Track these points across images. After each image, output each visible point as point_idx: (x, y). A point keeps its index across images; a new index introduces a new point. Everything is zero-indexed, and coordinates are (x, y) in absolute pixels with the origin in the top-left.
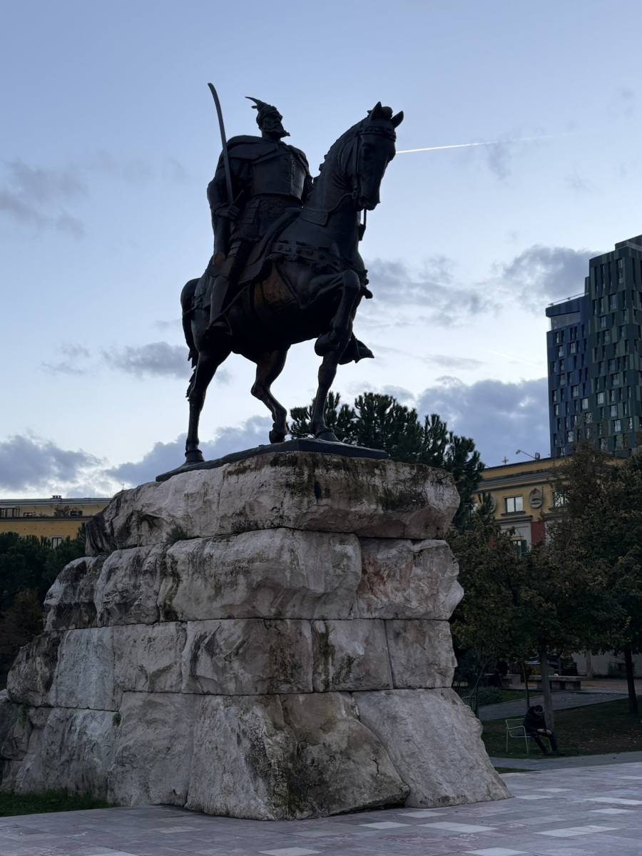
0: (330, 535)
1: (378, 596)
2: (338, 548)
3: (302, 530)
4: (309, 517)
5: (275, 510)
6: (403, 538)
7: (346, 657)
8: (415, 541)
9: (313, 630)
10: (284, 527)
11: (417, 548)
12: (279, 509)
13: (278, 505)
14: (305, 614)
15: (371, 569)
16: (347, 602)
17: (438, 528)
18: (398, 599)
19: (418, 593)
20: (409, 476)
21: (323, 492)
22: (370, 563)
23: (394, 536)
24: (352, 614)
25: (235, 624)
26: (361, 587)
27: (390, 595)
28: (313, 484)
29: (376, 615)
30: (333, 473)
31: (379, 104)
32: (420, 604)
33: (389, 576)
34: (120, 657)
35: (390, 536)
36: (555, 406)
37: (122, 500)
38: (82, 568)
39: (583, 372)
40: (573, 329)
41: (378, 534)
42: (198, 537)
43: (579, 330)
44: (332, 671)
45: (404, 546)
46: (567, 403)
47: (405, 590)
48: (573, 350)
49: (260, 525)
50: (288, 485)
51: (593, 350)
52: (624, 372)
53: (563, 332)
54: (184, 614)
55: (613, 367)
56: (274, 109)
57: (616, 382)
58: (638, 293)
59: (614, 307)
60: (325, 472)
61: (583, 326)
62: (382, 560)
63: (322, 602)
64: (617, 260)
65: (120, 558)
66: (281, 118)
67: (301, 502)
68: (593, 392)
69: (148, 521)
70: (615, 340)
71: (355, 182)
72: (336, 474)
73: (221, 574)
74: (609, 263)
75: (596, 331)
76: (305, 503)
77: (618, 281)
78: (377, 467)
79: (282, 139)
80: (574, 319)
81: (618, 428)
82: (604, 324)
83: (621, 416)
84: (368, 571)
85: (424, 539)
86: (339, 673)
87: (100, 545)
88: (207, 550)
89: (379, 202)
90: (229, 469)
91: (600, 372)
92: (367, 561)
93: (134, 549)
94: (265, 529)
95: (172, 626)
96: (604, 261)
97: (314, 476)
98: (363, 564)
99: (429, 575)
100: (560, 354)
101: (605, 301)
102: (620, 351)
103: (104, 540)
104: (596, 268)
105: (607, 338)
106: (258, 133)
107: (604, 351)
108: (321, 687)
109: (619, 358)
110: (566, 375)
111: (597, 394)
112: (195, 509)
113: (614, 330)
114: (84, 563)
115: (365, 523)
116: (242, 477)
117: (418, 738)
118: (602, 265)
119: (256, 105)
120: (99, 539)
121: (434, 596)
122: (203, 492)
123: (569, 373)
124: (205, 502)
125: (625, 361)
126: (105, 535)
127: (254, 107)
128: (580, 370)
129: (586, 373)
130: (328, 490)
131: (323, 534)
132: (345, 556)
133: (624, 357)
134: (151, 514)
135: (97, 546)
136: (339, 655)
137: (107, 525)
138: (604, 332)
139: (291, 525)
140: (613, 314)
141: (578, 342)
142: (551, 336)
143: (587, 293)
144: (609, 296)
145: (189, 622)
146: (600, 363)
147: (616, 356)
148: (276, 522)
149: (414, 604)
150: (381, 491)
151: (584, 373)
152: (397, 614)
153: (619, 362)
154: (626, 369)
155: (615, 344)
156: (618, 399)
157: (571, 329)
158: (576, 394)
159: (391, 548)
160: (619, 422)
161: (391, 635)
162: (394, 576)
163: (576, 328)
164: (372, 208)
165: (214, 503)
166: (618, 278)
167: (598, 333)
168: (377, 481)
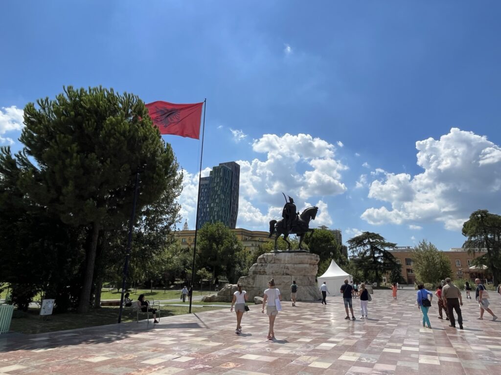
40: (206, 185)
46: (202, 204)
51: (211, 191)
53: (203, 185)
57: (217, 201)
58: (224, 178)
59: (218, 181)
61: (209, 184)
64: (220, 168)
70: (217, 190)
75: (213, 186)
80: (207, 182)
81: (216, 214)
82: (215, 185)
91: (212, 198)
96: (217, 168)
100: (202, 191)
102: (219, 193)
104: (214, 169)
107: (214, 192)
110: (203, 197)
111: (211, 203)
113: (218, 187)
125: (219, 196)
128: (207, 196)
129: (209, 197)
138: (215, 187)
141: (207, 188)
144: (217, 177)
146: (213, 195)
147: (217, 194)
154: (220, 198)
156: (217, 205)
158: (205, 203)
166: (220, 173)
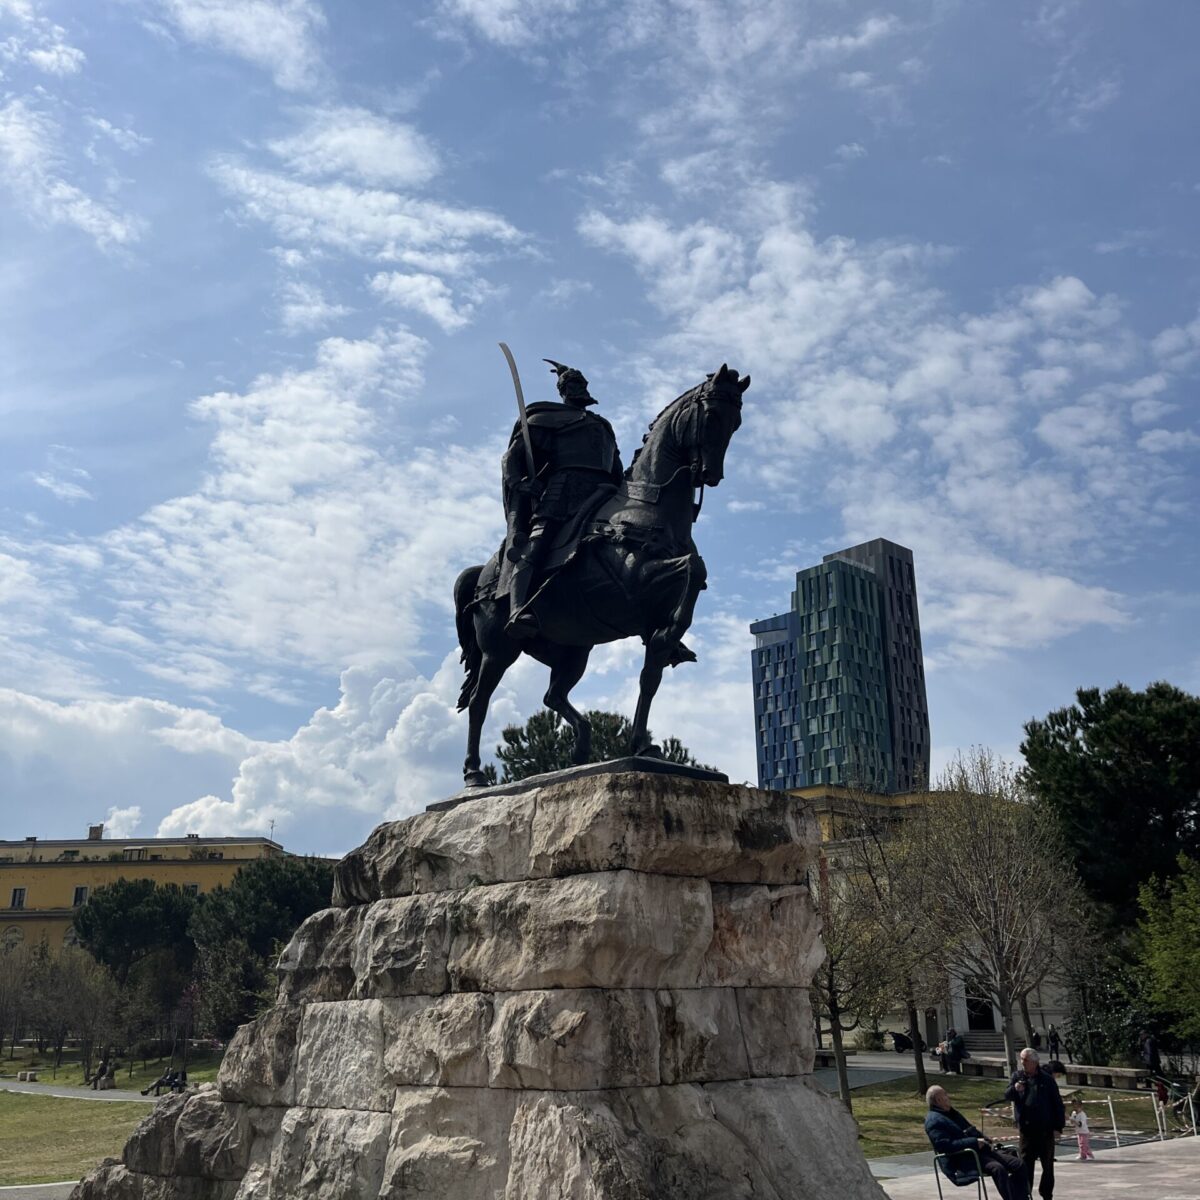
0: (678, 880)
1: (732, 958)
2: (688, 896)
3: (647, 873)
4: (656, 856)
5: (614, 847)
6: (757, 883)
7: (698, 1038)
8: (772, 887)
9: (658, 1002)
10: (628, 869)
11: (774, 895)
12: (620, 846)
13: (619, 841)
14: (648, 983)
15: (723, 924)
16: (695, 966)
17: (798, 871)
18: (754, 961)
19: (776, 953)
20: (765, 805)
21: (675, 824)
22: (722, 915)
23: (748, 880)
24: (701, 982)
25: (565, 996)
26: (713, 946)
27: (746, 956)
28: (662, 813)
29: (728, 982)
30: (684, 800)
31: (725, 366)
32: (778, 968)
33: (743, 932)
34: (395, 1038)
35: (744, 881)
36: (762, 732)
37: (388, 834)
38: (329, 922)
39: (792, 695)
40: (780, 649)
41: (729, 878)
42: (501, 882)
43: (787, 648)
44: (682, 1055)
45: (760, 893)
46: (775, 730)
47: (762, 950)
48: (781, 671)
49: (594, 866)
50: (631, 815)
51: (803, 671)
52: (837, 697)
53: (769, 650)
54: (490, 982)
55: (825, 691)
56: (579, 373)
57: (829, 708)
58: (849, 610)
59: (825, 624)
60: (675, 799)
61: (791, 645)
62: (736, 911)
63: (668, 965)
64: (827, 574)
65: (390, 908)
66: (587, 383)
67: (648, 836)
68: (803, 718)
69: (429, 862)
70: (826, 662)
71: (695, 454)
72: (688, 801)
73: (544, 930)
74: (818, 577)
75: (806, 651)
76: (653, 837)
77: (828, 597)
78: (730, 793)
79: (588, 408)
80: (783, 637)
82: (814, 644)
83: (835, 745)
84: (720, 926)
85: (782, 885)
86: (689, 1060)
87: (354, 893)
88: (520, 899)
89: (722, 477)
90: (543, 795)
91: (810, 696)
92: (718, 913)
93: (409, 898)
94: (600, 871)
95: (471, 1000)
96: (813, 575)
97: (663, 803)
98: (715, 917)
99: (789, 930)
100: (768, 675)
101: (814, 620)
102: (832, 673)
103: (361, 888)
104: (803, 582)
105: (818, 659)
106: (560, 400)
107: (814, 672)
108: (670, 1079)
109: (831, 681)
110: (774, 699)
111: (808, 720)
112: (498, 846)
113: (826, 650)
114: (330, 916)
115: (720, 863)
116: (562, 805)
117: (792, 1143)
118: (810, 580)
119: (555, 368)
120: (353, 885)
121: (794, 956)
122: (509, 823)
123: (776, 697)
124: (511, 837)
125: (837, 683)
126: (364, 880)
127: (553, 371)
128: (789, 694)
129: (796, 696)
130: (680, 822)
131: (671, 879)
132: (697, 906)
133: (837, 679)
134: (436, 853)
135: (350, 894)
136: (688, 1035)
137: (367, 866)
138: (814, 651)
139: (635, 866)
140: (824, 632)
141: (786, 662)
142: (757, 655)
143: (795, 609)
144: (819, 613)
145: (497, 994)
146: (810, 686)
147: (828, 679)
148: (616, 863)
149: (772, 967)
150: (736, 823)
151: (792, 697)
152: (749, 981)
153: (831, 685)
154: (839, 693)
155: (826, 665)
156: (832, 726)
157: (778, 648)
158: (785, 722)
159: (746, 896)
160: (833, 751)
161: (744, 1008)
162: (749, 932)
163: (783, 647)
164: (714, 483)
165: (524, 838)
166: (828, 593)
167: (808, 653)
168: (732, 812)
